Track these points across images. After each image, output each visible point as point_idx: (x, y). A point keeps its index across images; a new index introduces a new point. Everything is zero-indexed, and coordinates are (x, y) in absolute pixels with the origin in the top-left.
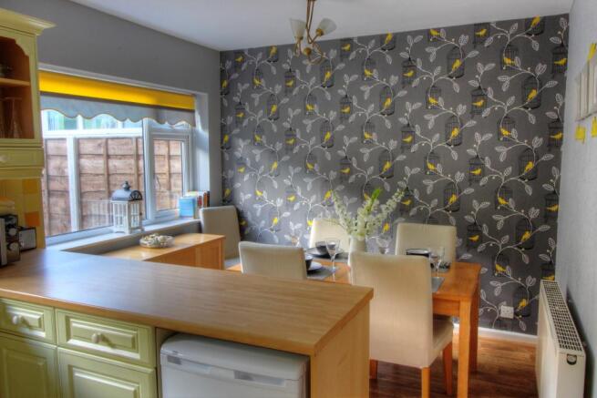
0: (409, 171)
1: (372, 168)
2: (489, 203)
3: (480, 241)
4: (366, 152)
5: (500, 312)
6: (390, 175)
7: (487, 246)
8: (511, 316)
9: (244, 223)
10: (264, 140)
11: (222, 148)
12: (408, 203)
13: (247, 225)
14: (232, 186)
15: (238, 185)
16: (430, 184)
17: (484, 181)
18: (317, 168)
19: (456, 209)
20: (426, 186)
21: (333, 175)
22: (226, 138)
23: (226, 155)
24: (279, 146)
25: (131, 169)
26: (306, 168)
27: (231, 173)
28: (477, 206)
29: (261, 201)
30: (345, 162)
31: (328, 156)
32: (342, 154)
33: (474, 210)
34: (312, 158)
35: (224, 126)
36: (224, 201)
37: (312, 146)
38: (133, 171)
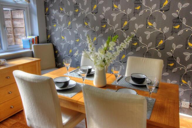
0: (137, 27)
1: (117, 24)
2: (182, 46)
3: (174, 66)
4: (114, 15)
5: (181, 104)
6: (127, 29)
7: (178, 69)
8: (188, 107)
9: (57, 52)
10: (64, 10)
11: (46, 14)
12: (135, 44)
13: (58, 53)
14: (51, 34)
15: (53, 33)
16: (148, 34)
17: (180, 32)
18: (89, 25)
19: (162, 48)
20: (146, 35)
21: (97, 28)
22: (47, 9)
23: (47, 18)
24: (71, 13)
25: (10, 25)
26: (84, 25)
27: (50, 27)
28: (174, 47)
29: (64, 41)
30: (104, 21)
31: (95, 18)
32: (102, 17)
33: (173, 49)
34: (87, 19)
35: (46, 2)
36: (48, 41)
37: (87, 13)
38: (11, 26)
